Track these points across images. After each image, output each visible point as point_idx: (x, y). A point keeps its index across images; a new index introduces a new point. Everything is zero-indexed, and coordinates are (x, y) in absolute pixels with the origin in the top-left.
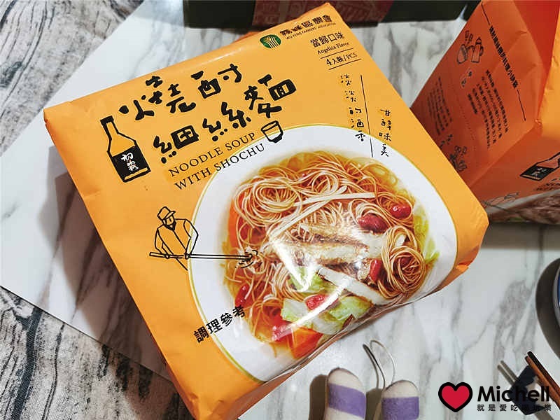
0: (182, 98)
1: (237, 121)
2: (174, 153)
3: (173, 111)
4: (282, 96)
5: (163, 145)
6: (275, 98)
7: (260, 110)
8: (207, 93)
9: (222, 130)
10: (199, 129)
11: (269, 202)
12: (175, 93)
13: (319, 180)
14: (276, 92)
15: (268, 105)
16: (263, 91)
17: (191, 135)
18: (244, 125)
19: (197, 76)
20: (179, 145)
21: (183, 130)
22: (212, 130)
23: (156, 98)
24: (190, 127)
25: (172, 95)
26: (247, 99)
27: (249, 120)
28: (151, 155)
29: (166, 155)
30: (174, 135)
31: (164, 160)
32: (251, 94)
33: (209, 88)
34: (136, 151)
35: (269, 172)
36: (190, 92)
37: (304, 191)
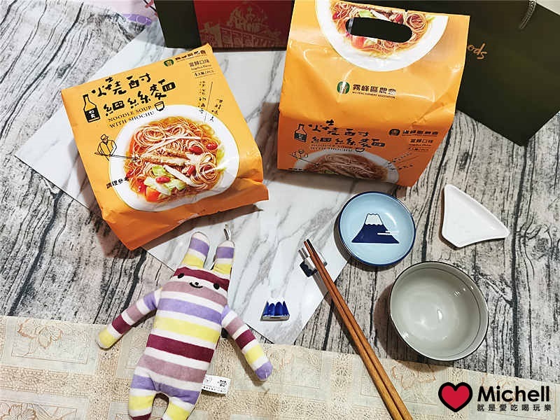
6: (165, 90)
10: (125, 102)
11: (149, 136)
12: (118, 85)
13: (176, 129)
14: (166, 88)
16: (159, 87)
18: (147, 102)
19: (129, 78)
20: (115, 109)
22: (132, 103)
23: (109, 87)
28: (102, 112)
30: (114, 104)
31: (107, 115)
32: (154, 88)
34: (95, 110)
35: (154, 124)
36: (125, 85)
37: (168, 134)
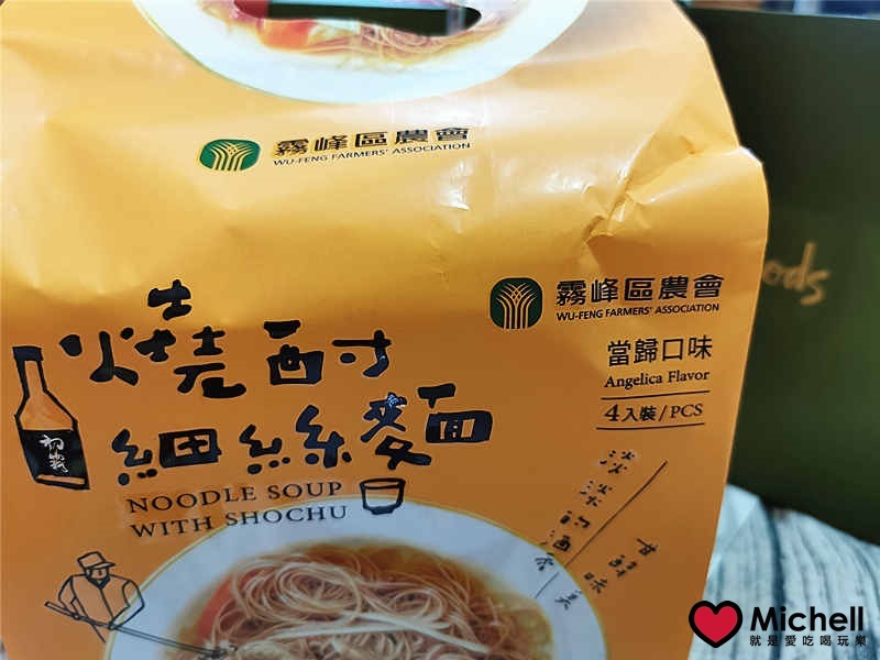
0: (220, 366)
1: (321, 453)
2: (152, 473)
3: (185, 387)
4: (449, 439)
5: (134, 449)
7: (383, 449)
8: (284, 374)
9: (279, 457)
15: (408, 445)
17: (203, 449)
21: (191, 434)
24: (212, 433)
25: (197, 353)
26: (368, 417)
27: (347, 458)
29: (133, 471)
33: (295, 367)
